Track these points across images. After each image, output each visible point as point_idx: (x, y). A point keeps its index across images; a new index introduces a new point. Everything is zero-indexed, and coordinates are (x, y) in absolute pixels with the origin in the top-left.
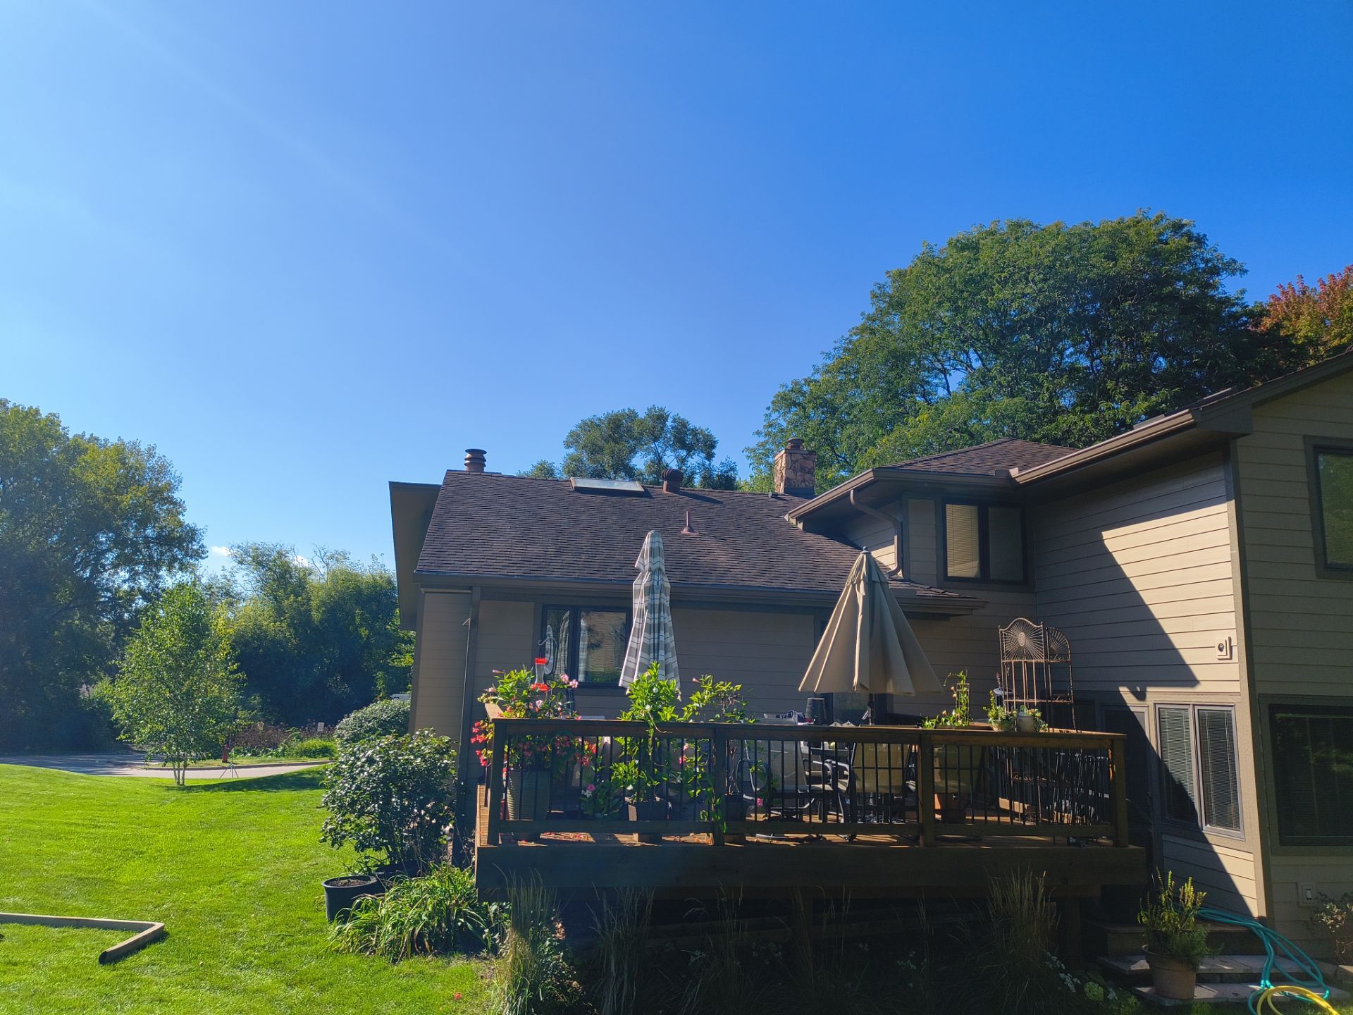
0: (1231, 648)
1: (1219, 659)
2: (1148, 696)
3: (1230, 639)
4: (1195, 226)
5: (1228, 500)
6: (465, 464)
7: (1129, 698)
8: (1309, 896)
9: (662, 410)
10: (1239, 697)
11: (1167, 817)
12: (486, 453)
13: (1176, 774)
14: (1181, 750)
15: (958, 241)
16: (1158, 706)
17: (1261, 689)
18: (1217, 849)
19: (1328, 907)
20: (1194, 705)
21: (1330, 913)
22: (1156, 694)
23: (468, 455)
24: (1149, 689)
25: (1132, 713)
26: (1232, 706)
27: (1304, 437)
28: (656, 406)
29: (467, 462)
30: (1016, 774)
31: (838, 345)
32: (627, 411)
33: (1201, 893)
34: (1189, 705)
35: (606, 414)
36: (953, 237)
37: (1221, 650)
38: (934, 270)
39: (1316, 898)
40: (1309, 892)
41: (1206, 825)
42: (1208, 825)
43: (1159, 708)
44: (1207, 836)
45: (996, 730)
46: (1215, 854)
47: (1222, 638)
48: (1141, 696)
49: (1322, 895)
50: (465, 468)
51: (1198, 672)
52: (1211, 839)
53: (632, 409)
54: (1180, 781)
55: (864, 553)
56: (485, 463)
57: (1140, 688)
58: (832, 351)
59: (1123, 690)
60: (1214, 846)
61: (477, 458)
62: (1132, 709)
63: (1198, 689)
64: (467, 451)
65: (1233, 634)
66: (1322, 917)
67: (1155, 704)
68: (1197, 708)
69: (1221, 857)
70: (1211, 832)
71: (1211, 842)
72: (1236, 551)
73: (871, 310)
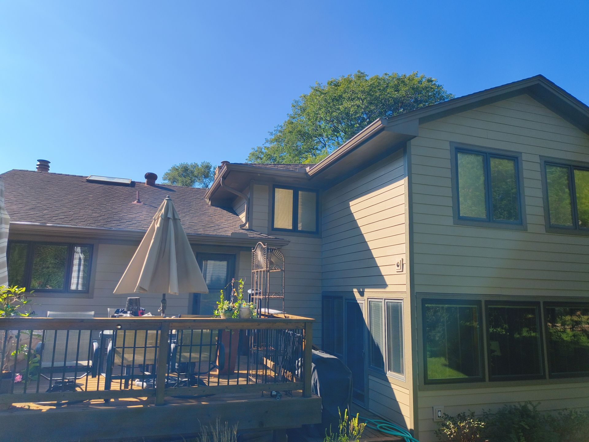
0: (403, 264)
1: (397, 272)
2: (365, 293)
3: (403, 260)
4: (437, 82)
5: (405, 177)
6: (37, 168)
7: (357, 295)
8: (440, 415)
9: (209, 163)
10: (406, 294)
11: (372, 366)
12: (50, 163)
13: (376, 340)
14: (378, 325)
15: (331, 82)
16: (369, 300)
17: (418, 289)
18: (393, 386)
19: (448, 424)
20: (385, 299)
21: (448, 427)
22: (370, 292)
23: (39, 163)
24: (366, 290)
25: (358, 304)
26: (402, 300)
27: (450, 142)
28: (206, 162)
29: (38, 167)
30: (255, 345)
31: (276, 129)
32: (193, 164)
33: (363, 424)
34: (383, 299)
35: (181, 164)
36: (329, 80)
37: (398, 266)
38: (319, 93)
39: (443, 417)
40: (439, 412)
41: (388, 371)
42: (389, 371)
43: (370, 301)
44: (389, 378)
45: (222, 318)
46: (392, 389)
47: (398, 259)
48: (362, 294)
49: (446, 415)
50: (36, 170)
51: (388, 280)
52: (390, 380)
53: (196, 163)
54: (378, 345)
55: (167, 200)
56: (49, 168)
57: (362, 290)
58: (273, 131)
59: (355, 290)
60: (391, 384)
61: (44, 165)
62: (358, 302)
63: (387, 289)
64: (38, 160)
65: (404, 256)
66: (444, 430)
67: (368, 298)
68: (386, 301)
69: (395, 392)
70: (390, 375)
71: (390, 382)
72: (407, 207)
73: (291, 112)
